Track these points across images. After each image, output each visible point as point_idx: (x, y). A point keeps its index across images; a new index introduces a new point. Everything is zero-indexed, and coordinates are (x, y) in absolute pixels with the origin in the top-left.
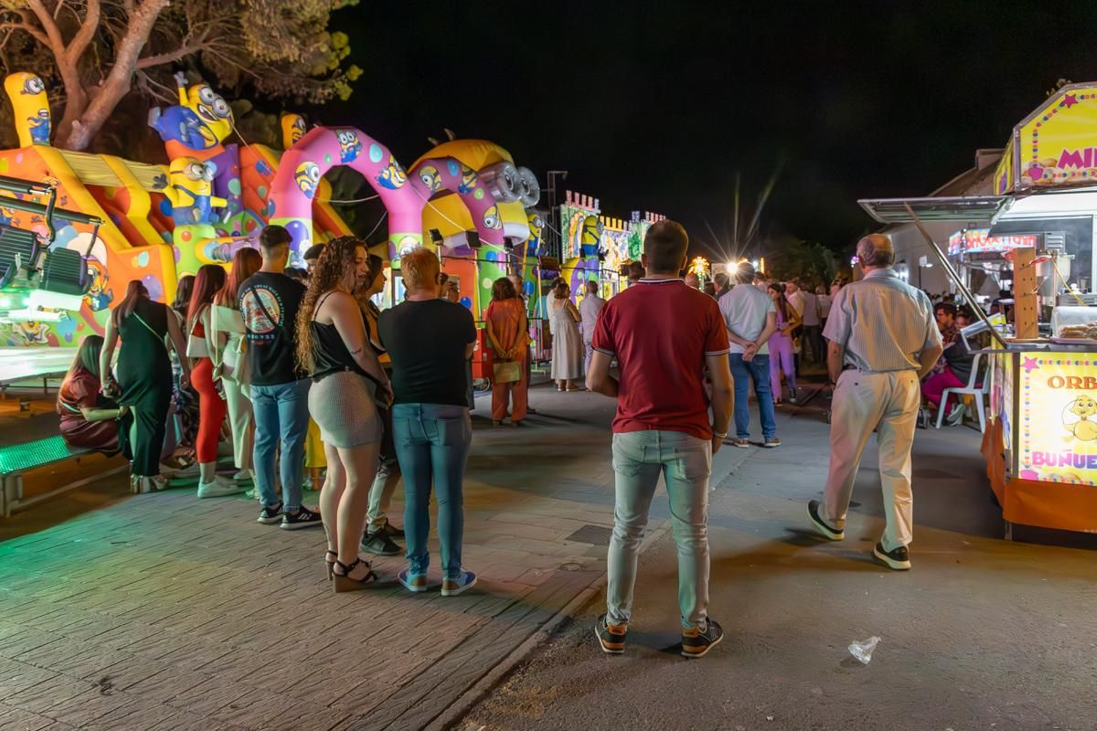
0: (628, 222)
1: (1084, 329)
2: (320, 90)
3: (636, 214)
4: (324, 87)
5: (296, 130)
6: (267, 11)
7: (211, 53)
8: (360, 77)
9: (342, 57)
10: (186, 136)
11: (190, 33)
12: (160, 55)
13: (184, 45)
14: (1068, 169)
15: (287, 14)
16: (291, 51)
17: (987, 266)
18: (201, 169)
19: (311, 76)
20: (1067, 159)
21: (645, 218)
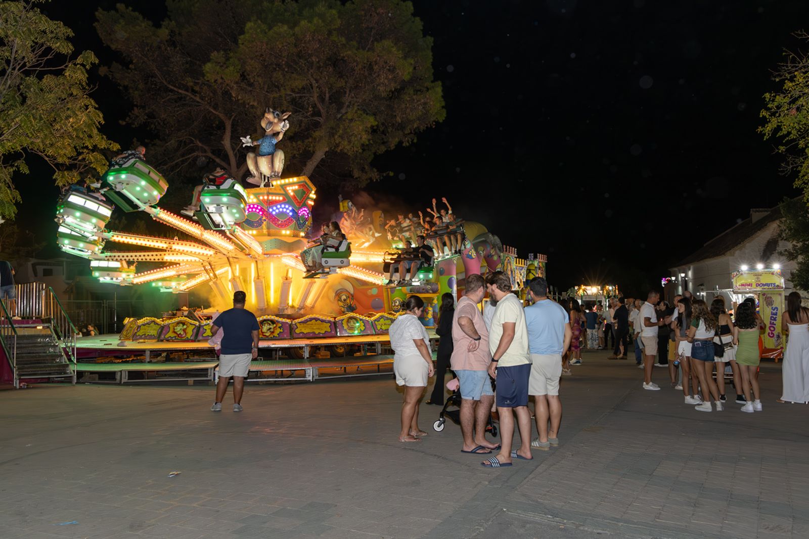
0: (527, 260)
3: (531, 255)
21: (537, 258)
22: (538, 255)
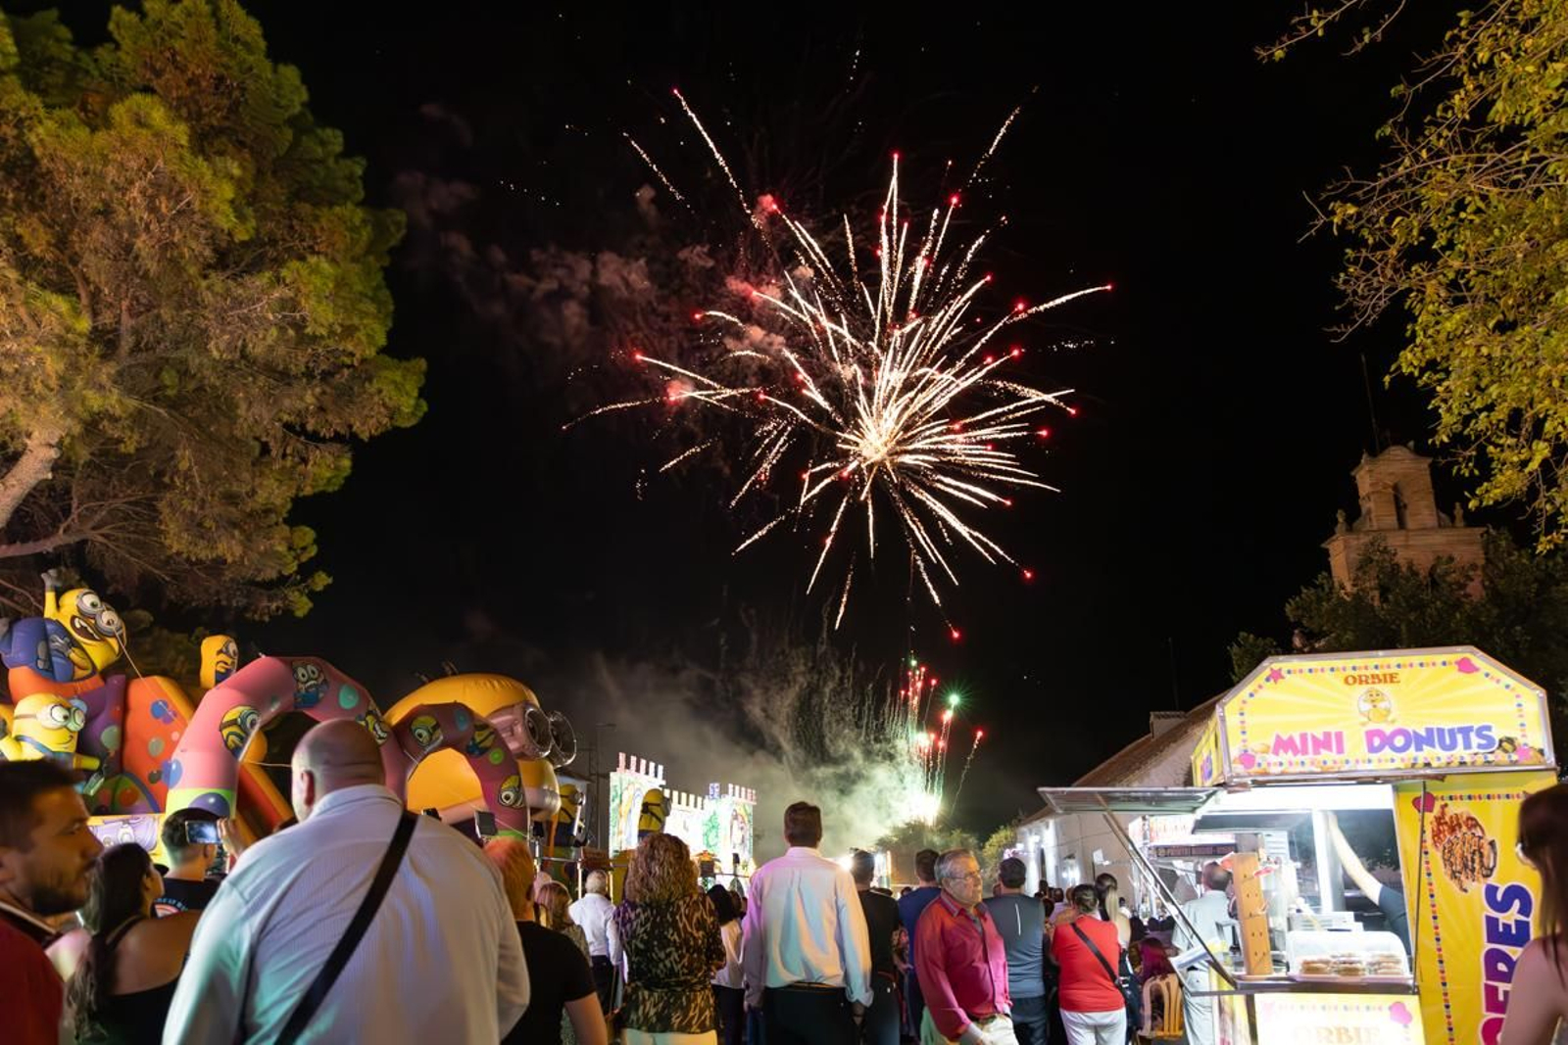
0: (704, 798)
1: (1327, 962)
2: (265, 603)
3: (714, 787)
4: (271, 599)
5: (222, 657)
6: (200, 494)
7: (101, 543)
8: (327, 587)
9: (304, 558)
10: (45, 661)
11: (74, 515)
12: (18, 543)
13: (61, 531)
14: (1286, 757)
15: (231, 499)
16: (229, 548)
17: (1179, 865)
18: (66, 713)
19: (252, 583)
20: (1283, 745)
21: (727, 793)
22: (731, 786)
